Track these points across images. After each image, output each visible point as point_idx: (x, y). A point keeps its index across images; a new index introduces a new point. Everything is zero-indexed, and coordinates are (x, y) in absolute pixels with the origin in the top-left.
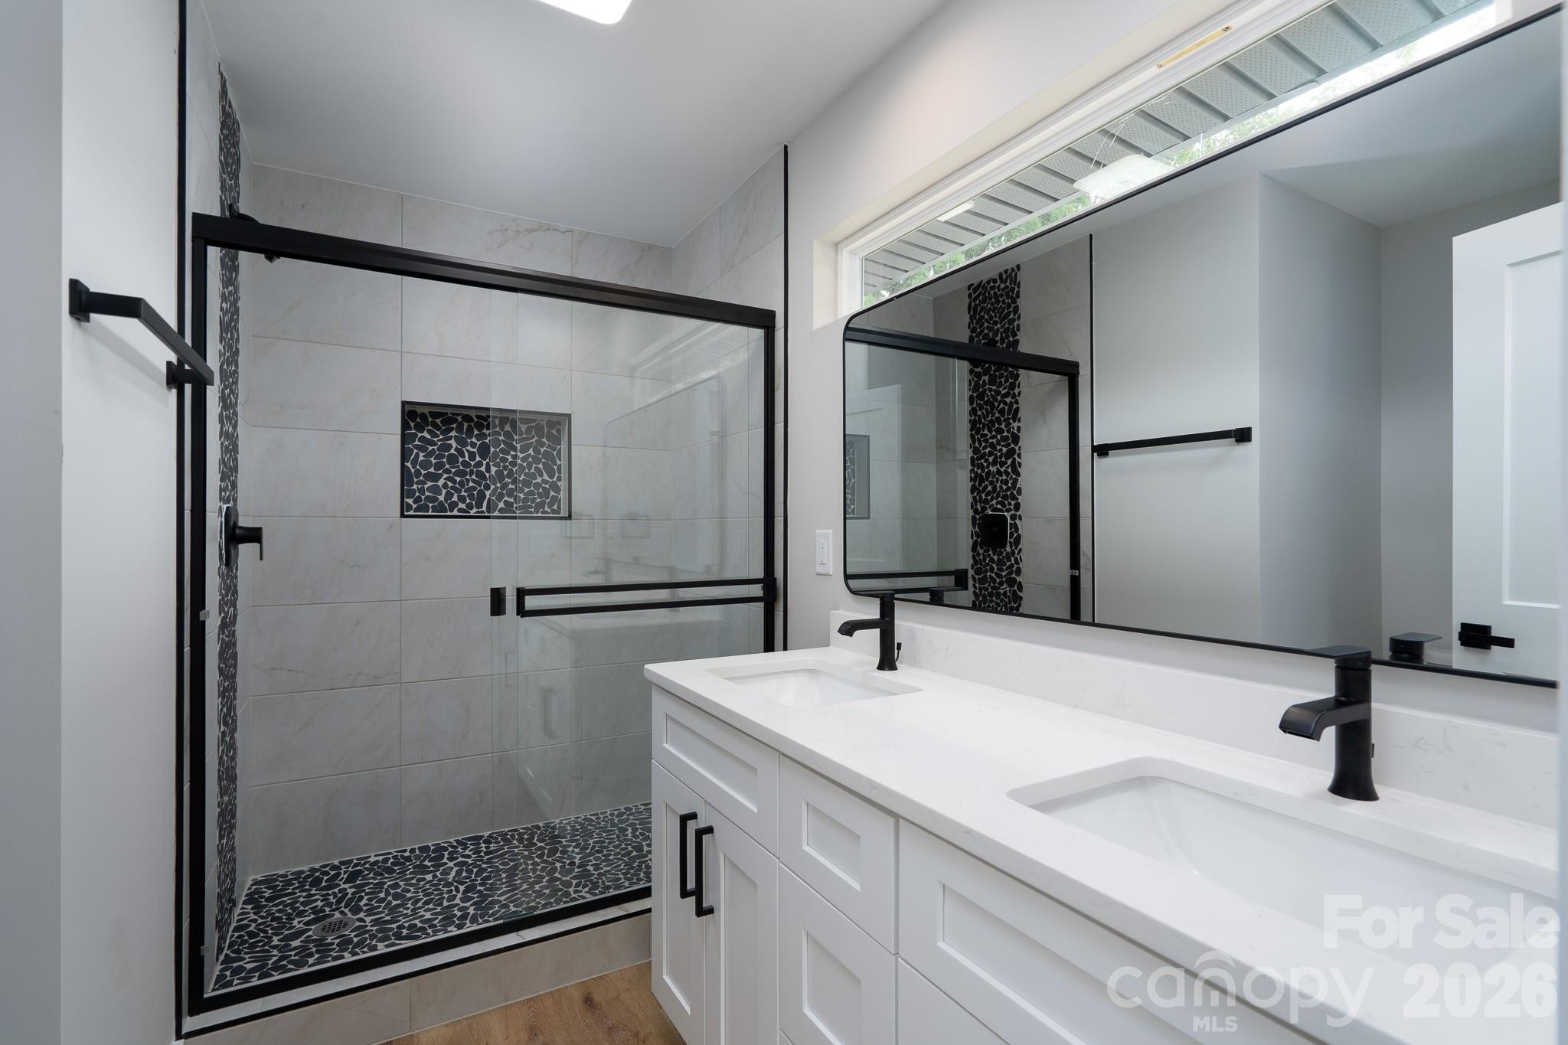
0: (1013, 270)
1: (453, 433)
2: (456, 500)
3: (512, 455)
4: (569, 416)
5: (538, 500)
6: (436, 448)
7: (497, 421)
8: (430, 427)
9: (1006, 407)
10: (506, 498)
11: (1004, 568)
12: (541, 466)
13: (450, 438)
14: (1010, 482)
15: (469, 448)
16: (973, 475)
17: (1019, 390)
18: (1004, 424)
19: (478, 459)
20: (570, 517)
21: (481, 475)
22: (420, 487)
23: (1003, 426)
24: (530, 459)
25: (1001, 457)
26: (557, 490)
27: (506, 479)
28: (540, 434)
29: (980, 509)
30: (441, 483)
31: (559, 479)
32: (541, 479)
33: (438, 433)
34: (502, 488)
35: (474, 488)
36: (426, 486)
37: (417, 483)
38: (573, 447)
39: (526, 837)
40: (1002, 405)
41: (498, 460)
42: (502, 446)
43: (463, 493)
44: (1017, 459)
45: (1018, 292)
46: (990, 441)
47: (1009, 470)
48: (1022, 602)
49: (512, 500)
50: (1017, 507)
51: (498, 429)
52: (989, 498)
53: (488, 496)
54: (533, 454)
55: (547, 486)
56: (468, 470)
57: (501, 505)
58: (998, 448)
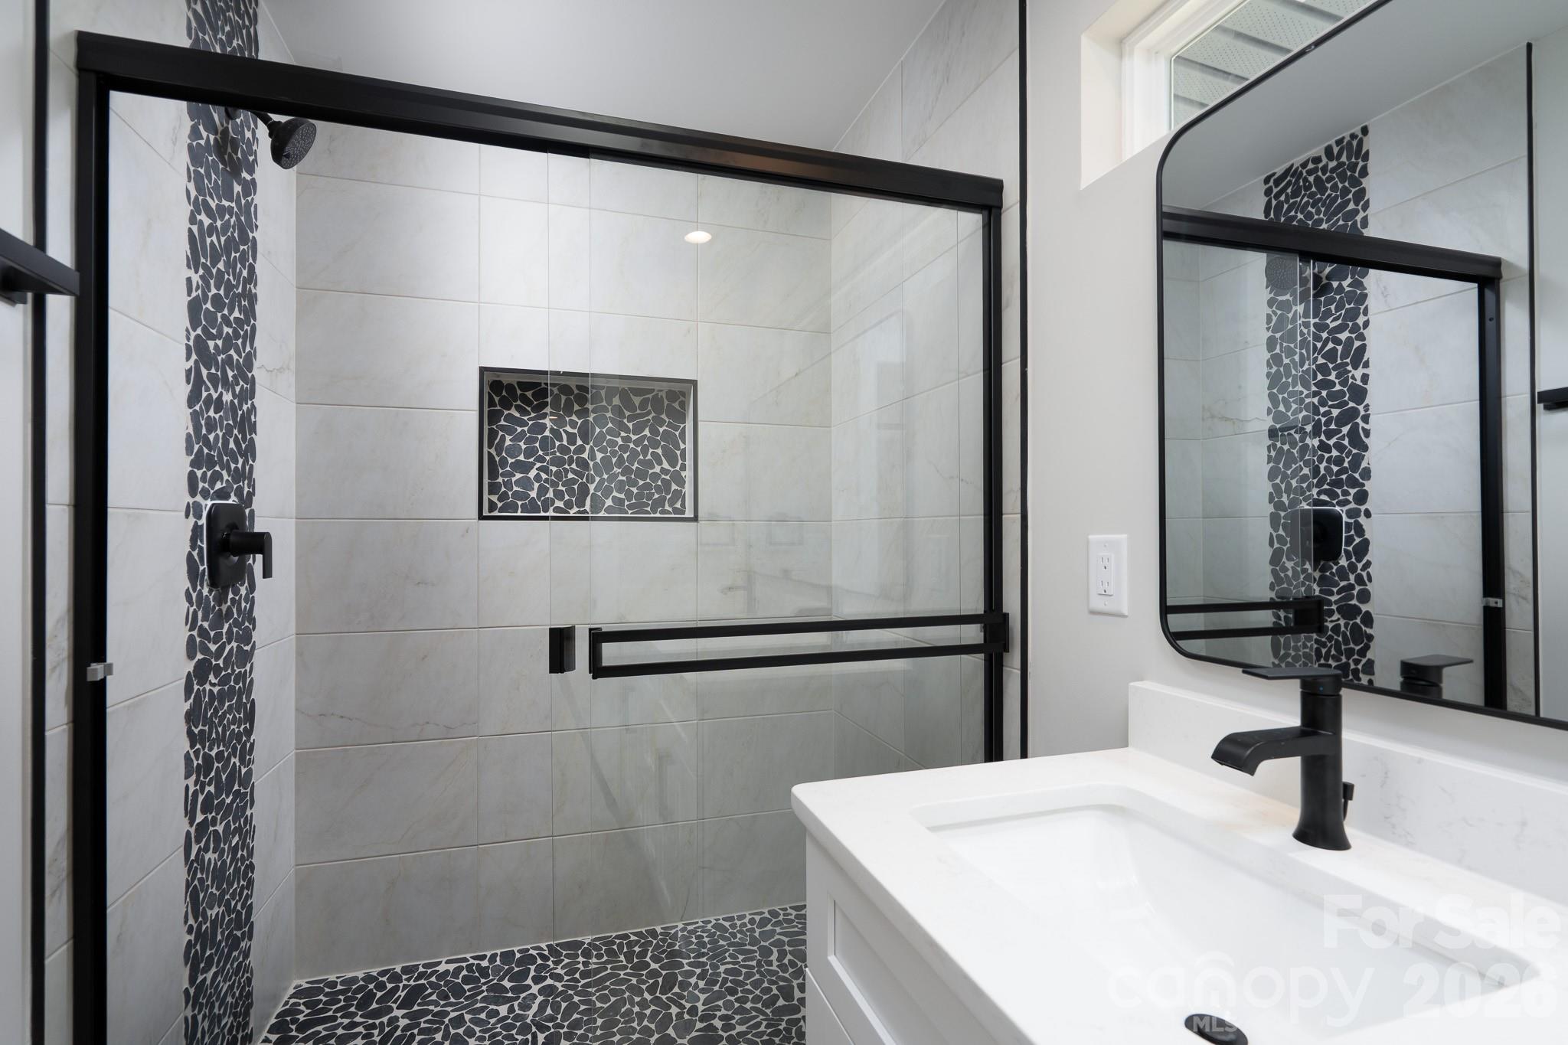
0: (1353, 136)
1: (548, 410)
2: (552, 496)
3: (622, 437)
4: (694, 383)
5: (656, 496)
6: (526, 429)
7: (603, 392)
8: (519, 403)
9: (1340, 348)
10: (615, 494)
11: (1335, 590)
12: (659, 451)
13: (544, 416)
14: (1347, 460)
15: (568, 429)
16: (1273, 453)
17: (1366, 318)
18: (1334, 373)
19: (579, 442)
20: (695, 519)
21: (583, 464)
22: (506, 479)
23: (1332, 377)
24: (646, 442)
25: (1328, 423)
26: (681, 482)
27: (615, 469)
28: (659, 410)
29: (1287, 502)
30: (532, 474)
31: (683, 468)
32: (660, 467)
33: (529, 409)
34: (610, 480)
35: (574, 481)
36: (514, 479)
37: (503, 475)
38: (699, 423)
39: (637, 949)
40: (1330, 345)
41: (605, 444)
42: (610, 425)
43: (560, 488)
44: (1362, 424)
45: (1364, 169)
46: (1307, 400)
47: (1346, 442)
48: (1372, 644)
49: (622, 496)
50: (1362, 497)
51: (604, 403)
52: (1305, 485)
53: (592, 491)
54: (649, 435)
55: (668, 477)
56: (566, 457)
57: (609, 502)
58: (1322, 410)
